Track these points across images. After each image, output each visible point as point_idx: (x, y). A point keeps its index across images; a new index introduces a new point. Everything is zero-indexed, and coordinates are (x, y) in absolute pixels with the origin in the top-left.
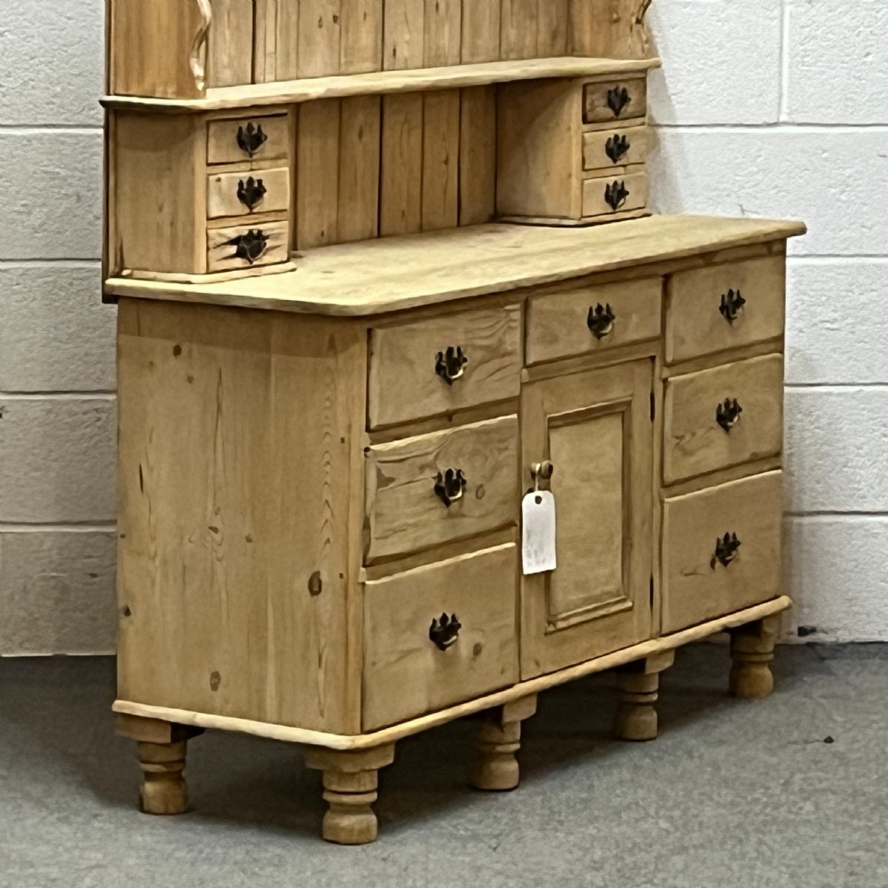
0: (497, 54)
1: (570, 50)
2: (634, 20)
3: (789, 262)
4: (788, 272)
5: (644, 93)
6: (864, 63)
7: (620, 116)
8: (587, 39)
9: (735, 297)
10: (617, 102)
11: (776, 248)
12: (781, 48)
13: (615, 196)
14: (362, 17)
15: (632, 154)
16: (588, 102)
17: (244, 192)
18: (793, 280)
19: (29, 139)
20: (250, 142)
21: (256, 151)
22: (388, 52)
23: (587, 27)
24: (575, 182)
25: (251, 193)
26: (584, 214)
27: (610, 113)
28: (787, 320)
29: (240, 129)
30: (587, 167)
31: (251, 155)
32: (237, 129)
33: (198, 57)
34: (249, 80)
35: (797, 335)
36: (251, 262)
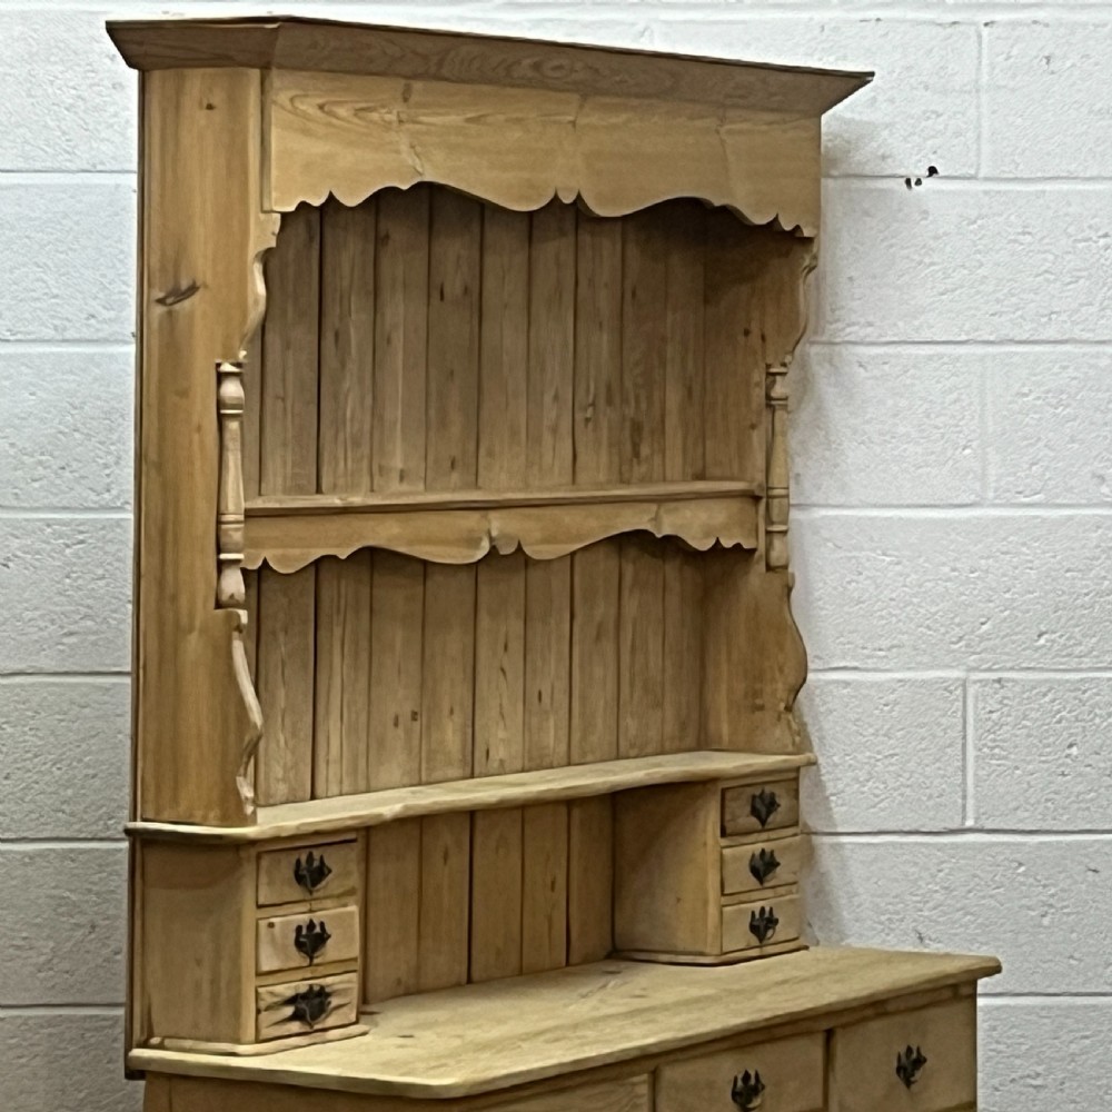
0: (615, 751)
1: (704, 743)
2: (782, 706)
3: (981, 1002)
4: (980, 1016)
5: (796, 796)
6: (1068, 756)
7: (767, 827)
8: (725, 730)
9: (914, 1055)
10: (763, 810)
11: (965, 991)
12: (964, 737)
13: (762, 926)
14: (446, 711)
15: (782, 874)
16: (727, 810)
17: (302, 940)
18: (986, 1025)
19: (32, 856)
20: (311, 876)
21: (319, 886)
22: (479, 754)
23: (724, 717)
24: (712, 910)
25: (311, 941)
26: (725, 950)
27: (754, 821)
28: (980, 1075)
29: (298, 862)
30: (726, 892)
31: (311, 893)
32: (294, 862)
33: (245, 775)
34: (309, 795)
35: (992, 1094)
36: (312, 1027)
